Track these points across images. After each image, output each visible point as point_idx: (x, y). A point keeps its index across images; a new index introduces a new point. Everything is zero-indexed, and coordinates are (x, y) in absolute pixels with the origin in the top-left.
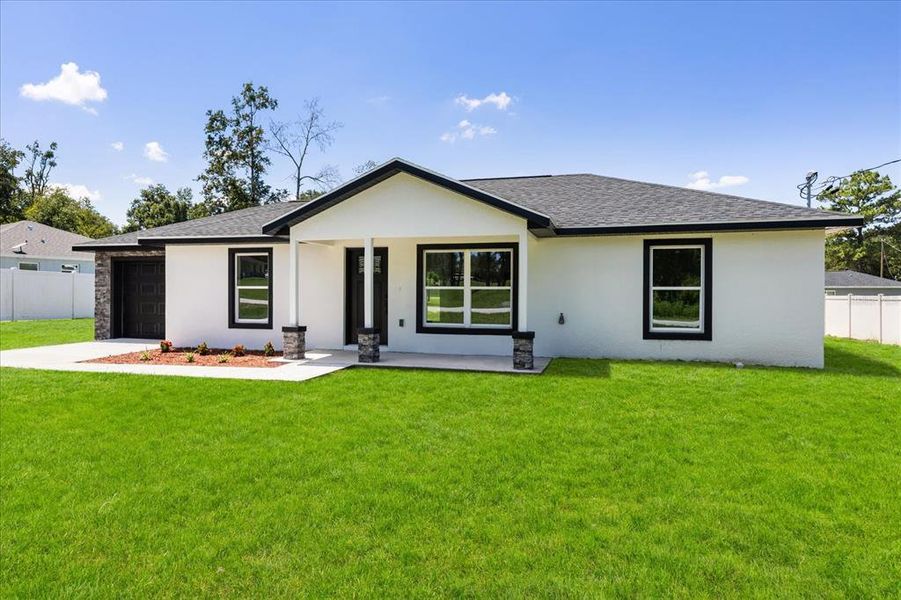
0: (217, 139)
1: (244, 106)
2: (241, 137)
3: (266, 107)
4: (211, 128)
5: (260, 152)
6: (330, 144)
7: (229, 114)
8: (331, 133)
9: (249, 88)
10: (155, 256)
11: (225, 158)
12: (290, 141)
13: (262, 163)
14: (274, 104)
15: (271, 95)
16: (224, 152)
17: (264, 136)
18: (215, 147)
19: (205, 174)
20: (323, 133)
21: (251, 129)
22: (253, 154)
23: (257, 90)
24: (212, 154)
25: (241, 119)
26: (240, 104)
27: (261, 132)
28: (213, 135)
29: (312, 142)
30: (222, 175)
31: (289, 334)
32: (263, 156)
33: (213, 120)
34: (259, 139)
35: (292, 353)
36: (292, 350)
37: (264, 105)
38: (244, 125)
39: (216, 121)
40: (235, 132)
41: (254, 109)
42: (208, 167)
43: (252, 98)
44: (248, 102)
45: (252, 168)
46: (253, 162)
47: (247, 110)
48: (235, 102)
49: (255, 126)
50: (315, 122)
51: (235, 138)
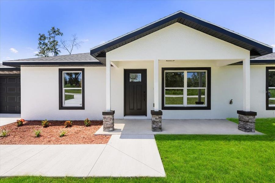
0: (43, 43)
1: (52, 34)
2: (51, 44)
3: (59, 35)
4: (40, 39)
5: (57, 48)
6: (80, 47)
7: (47, 35)
8: (80, 44)
9: (53, 29)
10: (15, 74)
11: (45, 49)
12: (67, 46)
13: (58, 52)
14: (62, 34)
15: (61, 31)
16: (45, 47)
17: (58, 44)
18: (42, 45)
19: (39, 54)
20: (77, 44)
21: (54, 41)
22: (55, 49)
23: (56, 30)
24: (41, 48)
25: (51, 38)
26: (50, 33)
27: (57, 42)
28: (41, 41)
29: (74, 47)
30: (44, 54)
31: (107, 116)
32: (58, 49)
33: (41, 37)
34: (57, 44)
35: (109, 128)
36: (109, 126)
37: (58, 34)
38: (52, 40)
39: (42, 37)
40: (49, 41)
41: (55, 35)
42: (40, 52)
43: (55, 32)
44: (53, 33)
45: (55, 53)
46: (55, 51)
47: (53, 35)
48: (49, 32)
49: (56, 40)
50: (75, 41)
51: (49, 43)
